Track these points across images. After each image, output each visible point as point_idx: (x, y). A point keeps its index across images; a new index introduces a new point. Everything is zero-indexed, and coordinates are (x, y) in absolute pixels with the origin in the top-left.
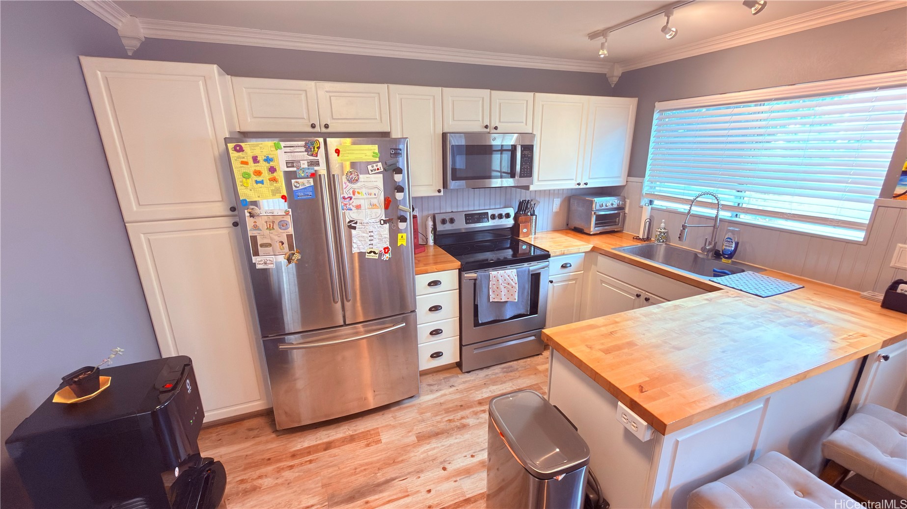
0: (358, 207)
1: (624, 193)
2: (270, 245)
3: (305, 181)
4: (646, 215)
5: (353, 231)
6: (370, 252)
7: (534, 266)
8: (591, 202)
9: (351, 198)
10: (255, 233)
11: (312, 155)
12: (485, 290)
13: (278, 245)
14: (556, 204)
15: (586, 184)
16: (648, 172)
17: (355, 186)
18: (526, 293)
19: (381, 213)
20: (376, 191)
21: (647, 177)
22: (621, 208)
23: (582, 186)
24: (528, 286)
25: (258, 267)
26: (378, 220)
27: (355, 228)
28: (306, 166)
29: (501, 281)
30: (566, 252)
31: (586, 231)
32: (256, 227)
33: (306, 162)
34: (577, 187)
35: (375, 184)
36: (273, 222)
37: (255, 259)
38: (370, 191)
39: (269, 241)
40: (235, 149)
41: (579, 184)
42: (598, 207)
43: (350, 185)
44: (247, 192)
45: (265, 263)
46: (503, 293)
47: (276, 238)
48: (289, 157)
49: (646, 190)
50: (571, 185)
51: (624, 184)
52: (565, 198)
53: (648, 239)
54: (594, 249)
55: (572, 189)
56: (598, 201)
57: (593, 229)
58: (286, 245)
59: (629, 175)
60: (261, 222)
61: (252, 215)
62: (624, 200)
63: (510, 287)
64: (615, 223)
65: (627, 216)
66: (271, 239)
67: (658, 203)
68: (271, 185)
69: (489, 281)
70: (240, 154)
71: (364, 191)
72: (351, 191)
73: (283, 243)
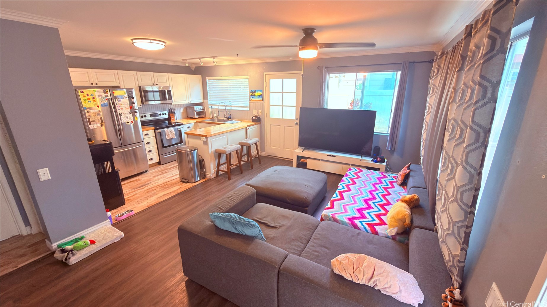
0: (122, 109)
1: (204, 104)
2: (94, 121)
3: (104, 101)
4: (210, 110)
5: (121, 116)
6: (127, 123)
7: (179, 127)
8: (193, 108)
9: (119, 106)
10: (89, 117)
11: (106, 94)
12: (164, 135)
13: (98, 121)
14: (182, 109)
15: (190, 102)
16: (209, 98)
17: (120, 103)
18: (178, 136)
19: (129, 111)
20: (127, 104)
21: (209, 100)
22: (204, 109)
23: (189, 103)
24: (178, 133)
25: (91, 128)
26: (128, 113)
27: (122, 115)
28: (104, 97)
29: (169, 132)
30: (188, 123)
31: (194, 118)
32: (89, 116)
33: (104, 96)
34: (188, 103)
35: (126, 102)
36: (95, 114)
37: (89, 126)
38: (125, 104)
39: (94, 120)
40: (81, 92)
41: (188, 102)
42: (196, 110)
43: (119, 102)
44: (86, 105)
45: (94, 127)
46: (170, 136)
47: (97, 119)
48: (99, 94)
49: (209, 103)
50: (186, 102)
51: (203, 102)
52: (185, 107)
53: (212, 118)
54: (197, 122)
55: (186, 104)
56: (196, 107)
57: (196, 117)
58: (100, 121)
59: (204, 99)
60: (91, 114)
61: (88, 112)
62: (204, 107)
63: (172, 134)
64: (203, 114)
65: (206, 112)
66: (95, 119)
67: (214, 107)
68: (94, 103)
69: (165, 132)
70: (83, 94)
71: (123, 104)
72: (119, 104)
73: (99, 120)
